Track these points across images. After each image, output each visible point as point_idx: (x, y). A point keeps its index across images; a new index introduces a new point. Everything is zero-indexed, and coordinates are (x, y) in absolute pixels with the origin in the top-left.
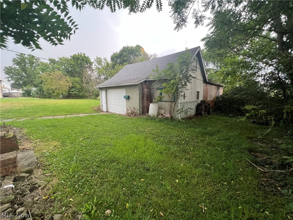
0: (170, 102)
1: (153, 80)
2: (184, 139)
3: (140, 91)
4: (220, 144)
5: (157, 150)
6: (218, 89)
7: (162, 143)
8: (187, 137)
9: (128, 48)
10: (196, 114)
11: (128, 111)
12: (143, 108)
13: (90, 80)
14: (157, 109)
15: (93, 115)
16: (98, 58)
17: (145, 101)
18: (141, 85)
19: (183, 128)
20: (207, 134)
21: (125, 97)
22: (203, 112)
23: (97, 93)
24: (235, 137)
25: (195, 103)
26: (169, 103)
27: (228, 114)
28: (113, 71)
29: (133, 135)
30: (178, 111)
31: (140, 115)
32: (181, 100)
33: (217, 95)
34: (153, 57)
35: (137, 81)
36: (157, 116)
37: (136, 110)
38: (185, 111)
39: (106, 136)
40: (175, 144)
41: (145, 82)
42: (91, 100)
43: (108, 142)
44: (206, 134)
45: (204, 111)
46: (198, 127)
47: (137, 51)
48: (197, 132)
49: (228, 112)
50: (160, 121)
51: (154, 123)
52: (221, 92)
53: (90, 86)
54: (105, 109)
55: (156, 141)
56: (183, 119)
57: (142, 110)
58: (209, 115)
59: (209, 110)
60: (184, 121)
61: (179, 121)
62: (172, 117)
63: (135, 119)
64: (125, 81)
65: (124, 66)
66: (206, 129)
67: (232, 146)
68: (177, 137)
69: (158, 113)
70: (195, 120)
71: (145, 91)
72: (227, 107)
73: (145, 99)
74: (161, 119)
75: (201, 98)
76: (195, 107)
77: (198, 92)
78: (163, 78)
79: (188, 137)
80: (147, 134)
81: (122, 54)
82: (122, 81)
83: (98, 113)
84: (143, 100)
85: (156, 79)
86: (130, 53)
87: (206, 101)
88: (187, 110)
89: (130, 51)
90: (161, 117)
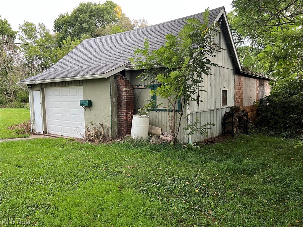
0: (172, 111)
1: (138, 68)
2: (199, 185)
3: (113, 90)
4: (265, 190)
5: (143, 211)
6: (262, 85)
7: (156, 194)
8: (205, 180)
9: (89, 5)
10: (222, 133)
11: (89, 131)
12: (120, 124)
13: (9, 67)
14: (148, 125)
15: (13, 142)
16: (26, 24)
17: (124, 110)
18: (114, 80)
19: (197, 163)
20: (242, 171)
21: (82, 103)
22: (235, 129)
23: (24, 94)
24: (294, 175)
25: (220, 112)
26: (171, 114)
27: (282, 132)
28: (60, 51)
29: (96, 182)
30: (187, 129)
31: (113, 138)
32: (192, 107)
33: (261, 97)
34: (139, 24)
35: (105, 71)
36: (148, 140)
37: (106, 129)
38: (200, 128)
39: (37, 187)
40: (180, 194)
41: (123, 73)
42: (11, 109)
43: (40, 200)
44: (241, 173)
45: (238, 126)
46: (227, 158)
47: (108, 13)
48: (223, 168)
49: (281, 127)
50: (152, 149)
51: (142, 154)
52: (267, 90)
53: (10, 81)
54: (39, 129)
55: (143, 190)
56: (197, 144)
57: (118, 127)
58: (248, 134)
59: (247, 125)
60: (199, 147)
61: (190, 148)
62: (175, 140)
63: (101, 147)
64: (81, 72)
65: (81, 41)
66: (241, 161)
67: (288, 194)
68: (185, 181)
69: (149, 133)
70: (219, 144)
71: (122, 92)
72: (279, 117)
73: (123, 106)
74: (155, 144)
75: (231, 103)
76: (221, 119)
77: (225, 92)
78: (156, 66)
79: (207, 179)
80: (125, 177)
81: (78, 17)
82: (76, 71)
83: (24, 137)
84: (119, 108)
85: (143, 68)
86: (93, 15)
87: (241, 107)
88: (203, 126)
89: (94, 13)
90: (154, 142)
